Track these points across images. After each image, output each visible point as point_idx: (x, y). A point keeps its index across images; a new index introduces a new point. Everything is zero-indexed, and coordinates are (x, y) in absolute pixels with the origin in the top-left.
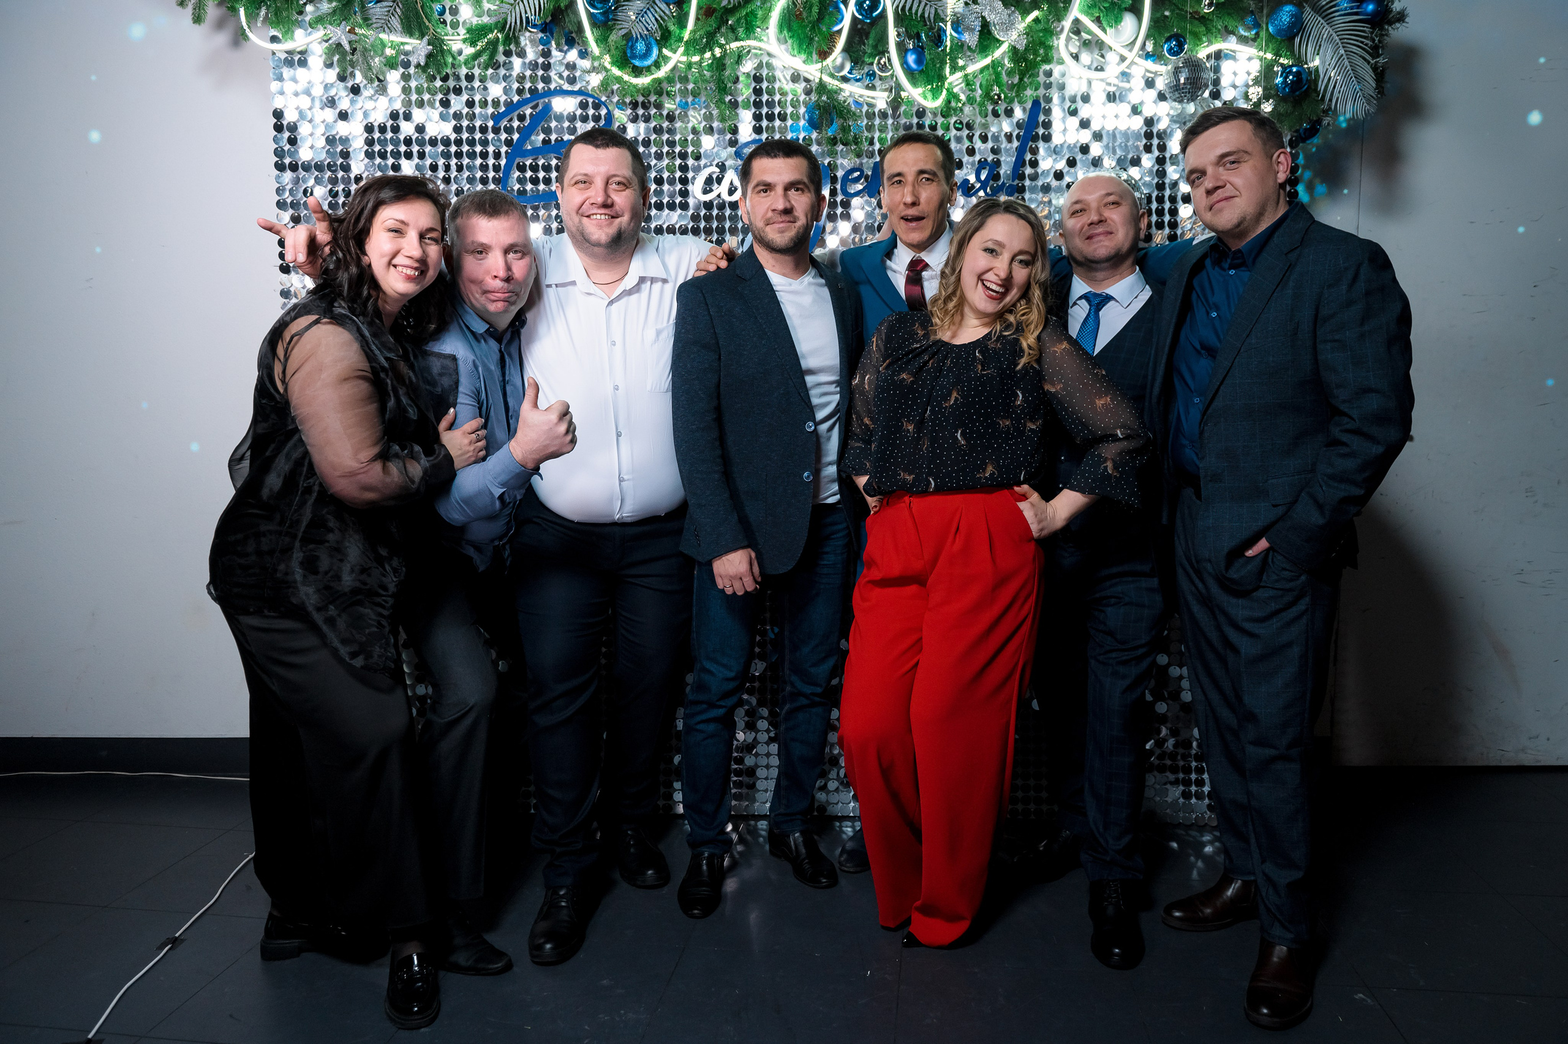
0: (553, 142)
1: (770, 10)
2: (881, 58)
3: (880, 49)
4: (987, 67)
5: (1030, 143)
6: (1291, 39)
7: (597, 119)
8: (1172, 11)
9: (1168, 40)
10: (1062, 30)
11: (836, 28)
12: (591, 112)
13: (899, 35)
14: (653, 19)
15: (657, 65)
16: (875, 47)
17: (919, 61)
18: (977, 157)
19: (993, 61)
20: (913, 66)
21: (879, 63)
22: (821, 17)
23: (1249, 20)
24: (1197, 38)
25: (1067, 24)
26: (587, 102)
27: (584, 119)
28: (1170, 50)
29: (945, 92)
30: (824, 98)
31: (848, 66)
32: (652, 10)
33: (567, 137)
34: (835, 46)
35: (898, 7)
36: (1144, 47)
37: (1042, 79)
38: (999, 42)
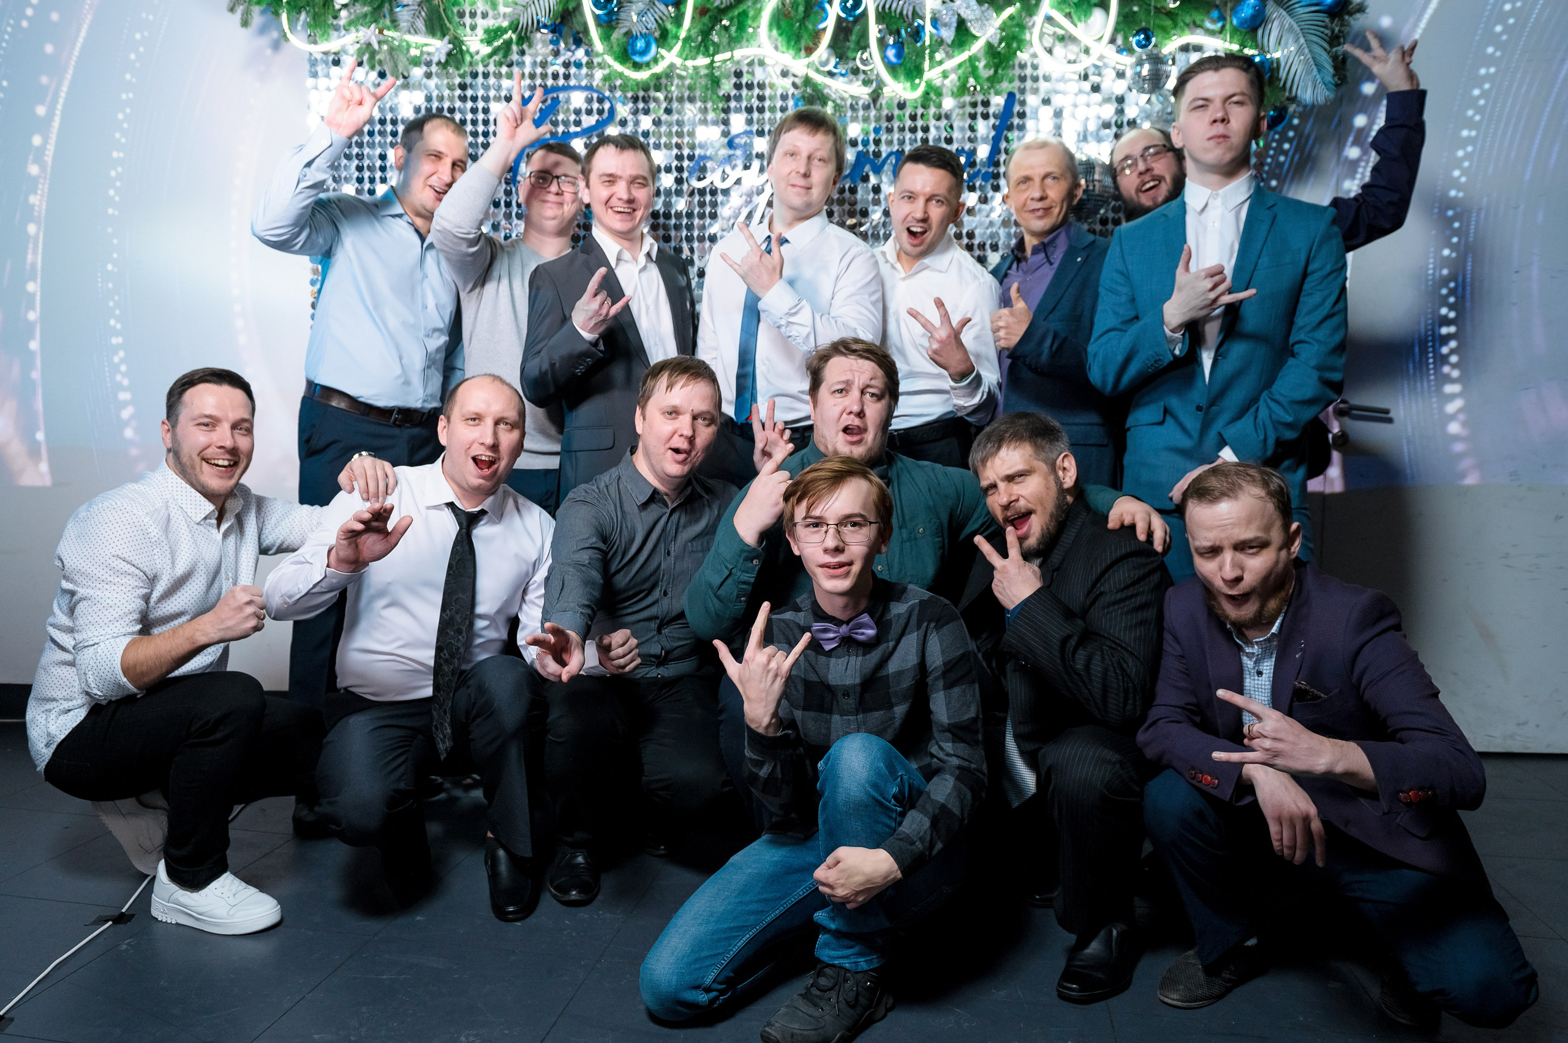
1: (760, 10)
2: (863, 53)
3: (862, 44)
4: (964, 62)
5: (1006, 133)
6: (1254, 30)
7: (600, 112)
8: (1140, 7)
9: (1138, 33)
10: (1034, 25)
11: (821, 26)
12: (595, 106)
13: (880, 31)
14: (652, 19)
15: (655, 60)
16: (858, 43)
17: (899, 55)
19: (970, 56)
20: (893, 60)
21: (861, 59)
22: (807, 16)
23: (1215, 14)
24: (1166, 32)
25: (1039, 18)
26: (592, 97)
27: (589, 112)
28: (1139, 44)
29: (923, 84)
30: (809, 90)
31: (833, 62)
32: (652, 10)
33: (573, 129)
34: (820, 43)
35: (878, 5)
36: (1113, 41)
37: (1017, 71)
38: (976, 38)
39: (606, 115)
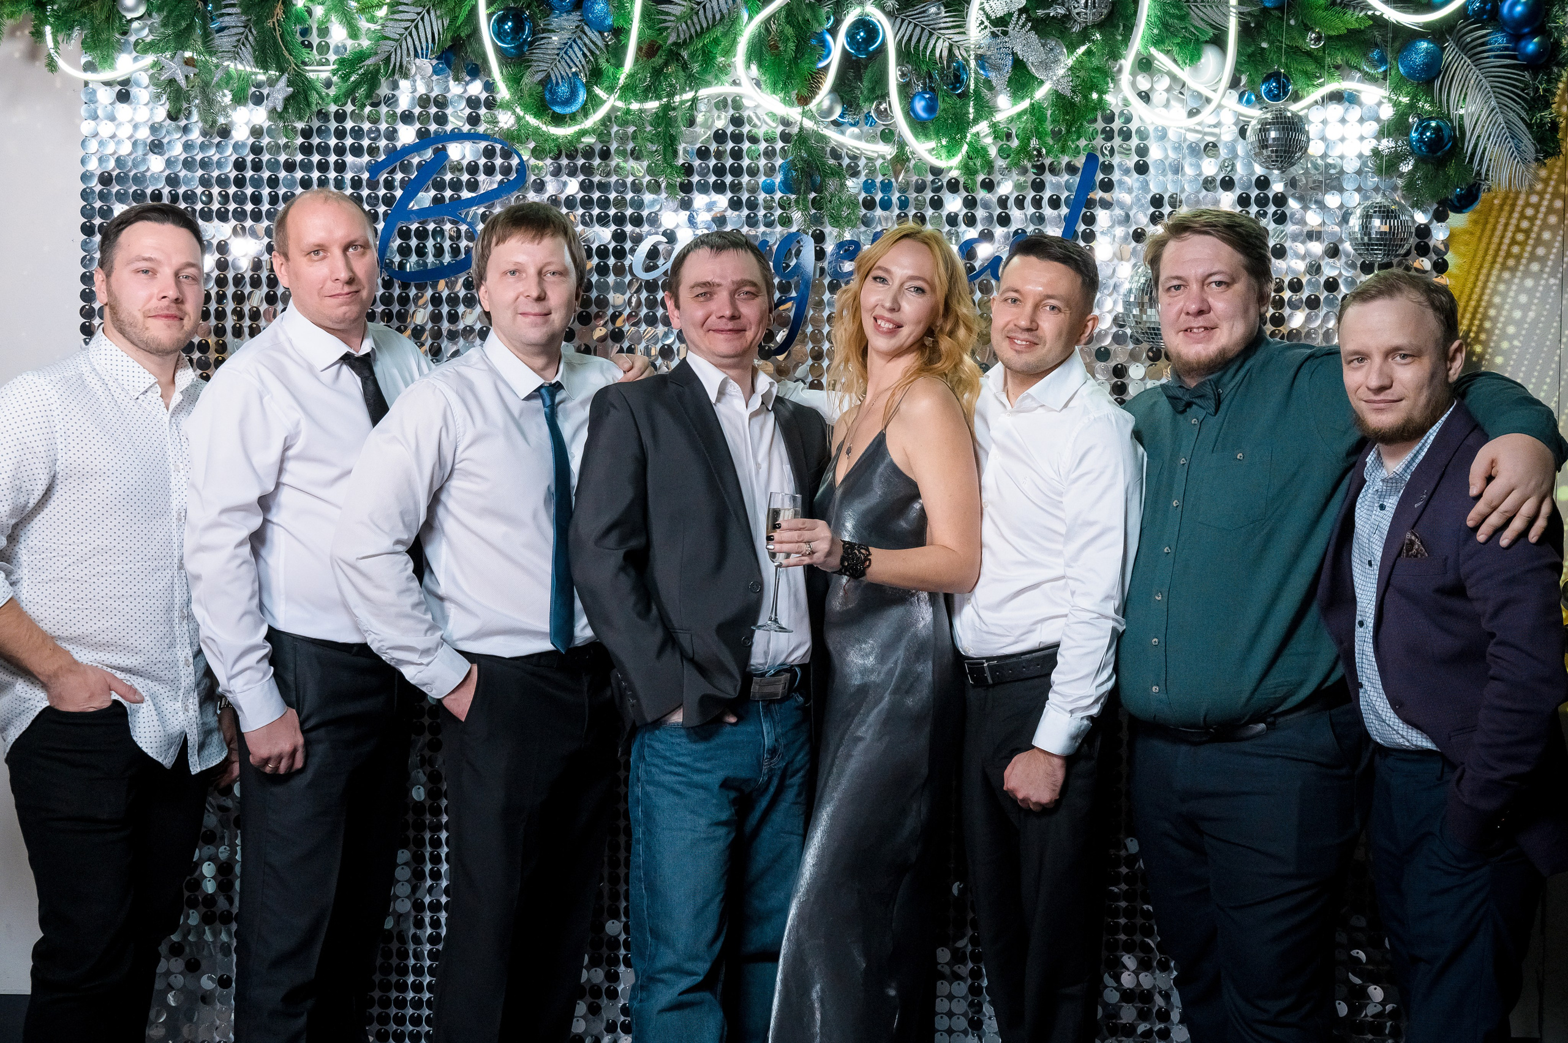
0: (447, 201)
1: (734, 42)
2: (880, 104)
3: (879, 93)
4: (1024, 112)
5: (1084, 210)
6: (1430, 82)
7: (506, 170)
8: (1271, 43)
9: (1267, 79)
10: (1120, 70)
11: (821, 65)
12: (498, 161)
13: (903, 75)
14: (580, 54)
15: (585, 111)
16: (872, 90)
17: (930, 108)
18: (1013, 228)
19: (1032, 105)
20: (923, 114)
21: (877, 108)
22: (800, 50)
23: (1375, 54)
24: (1310, 77)
25: (1127, 62)
26: (494, 149)
27: (490, 171)
28: (1269, 92)
29: (965, 147)
30: (804, 155)
31: (838, 110)
32: (579, 42)
33: (466, 194)
34: (819, 88)
35: (900, 41)
36: (1234, 84)
37: (1100, 125)
38: (1042, 82)
39: (513, 176)
